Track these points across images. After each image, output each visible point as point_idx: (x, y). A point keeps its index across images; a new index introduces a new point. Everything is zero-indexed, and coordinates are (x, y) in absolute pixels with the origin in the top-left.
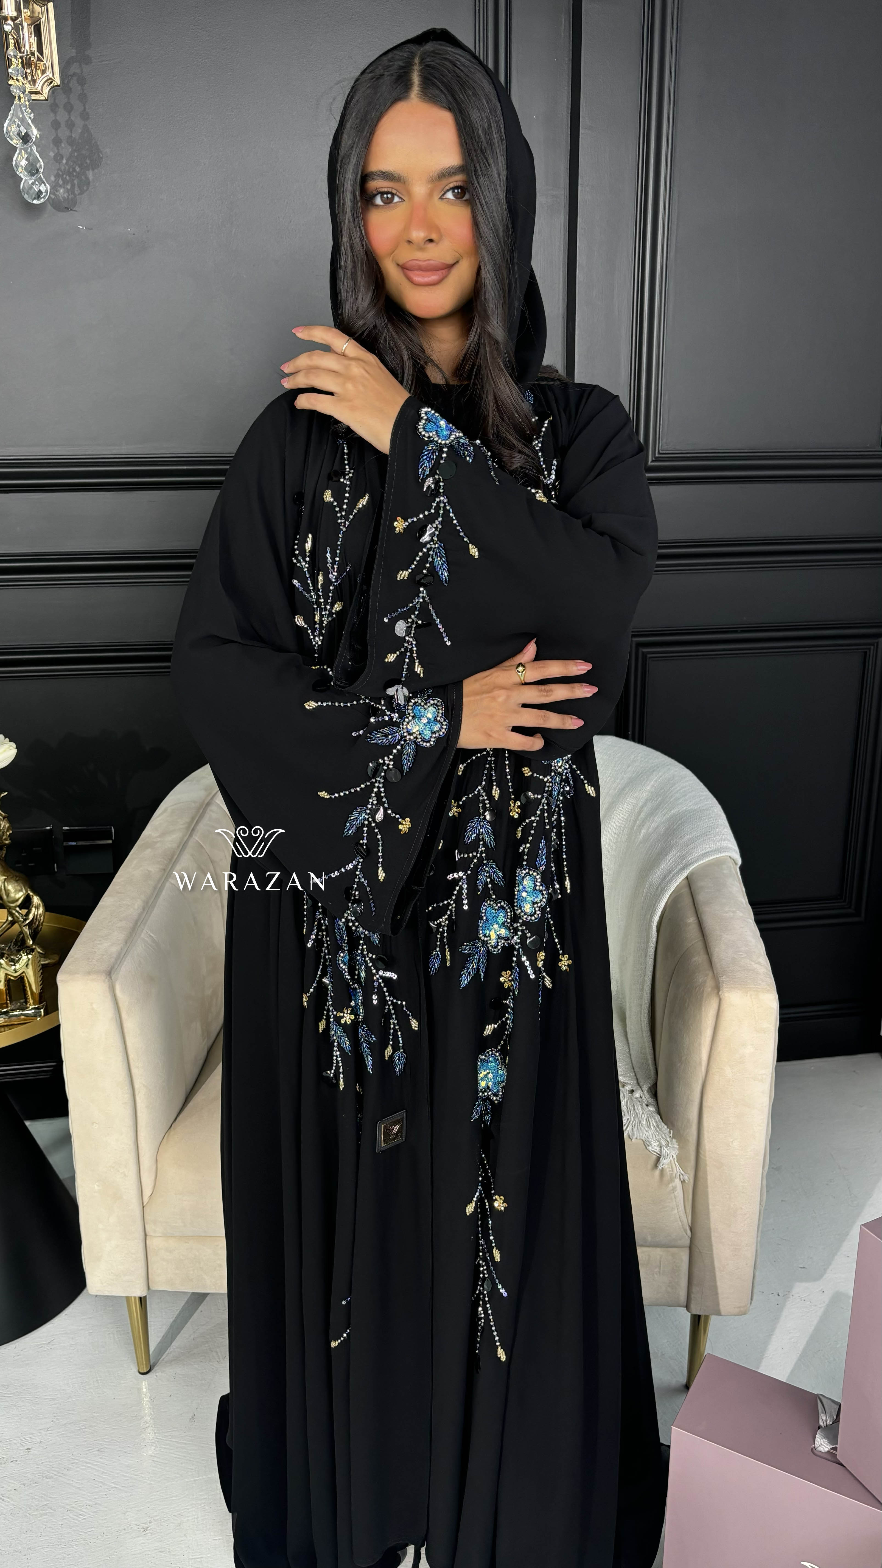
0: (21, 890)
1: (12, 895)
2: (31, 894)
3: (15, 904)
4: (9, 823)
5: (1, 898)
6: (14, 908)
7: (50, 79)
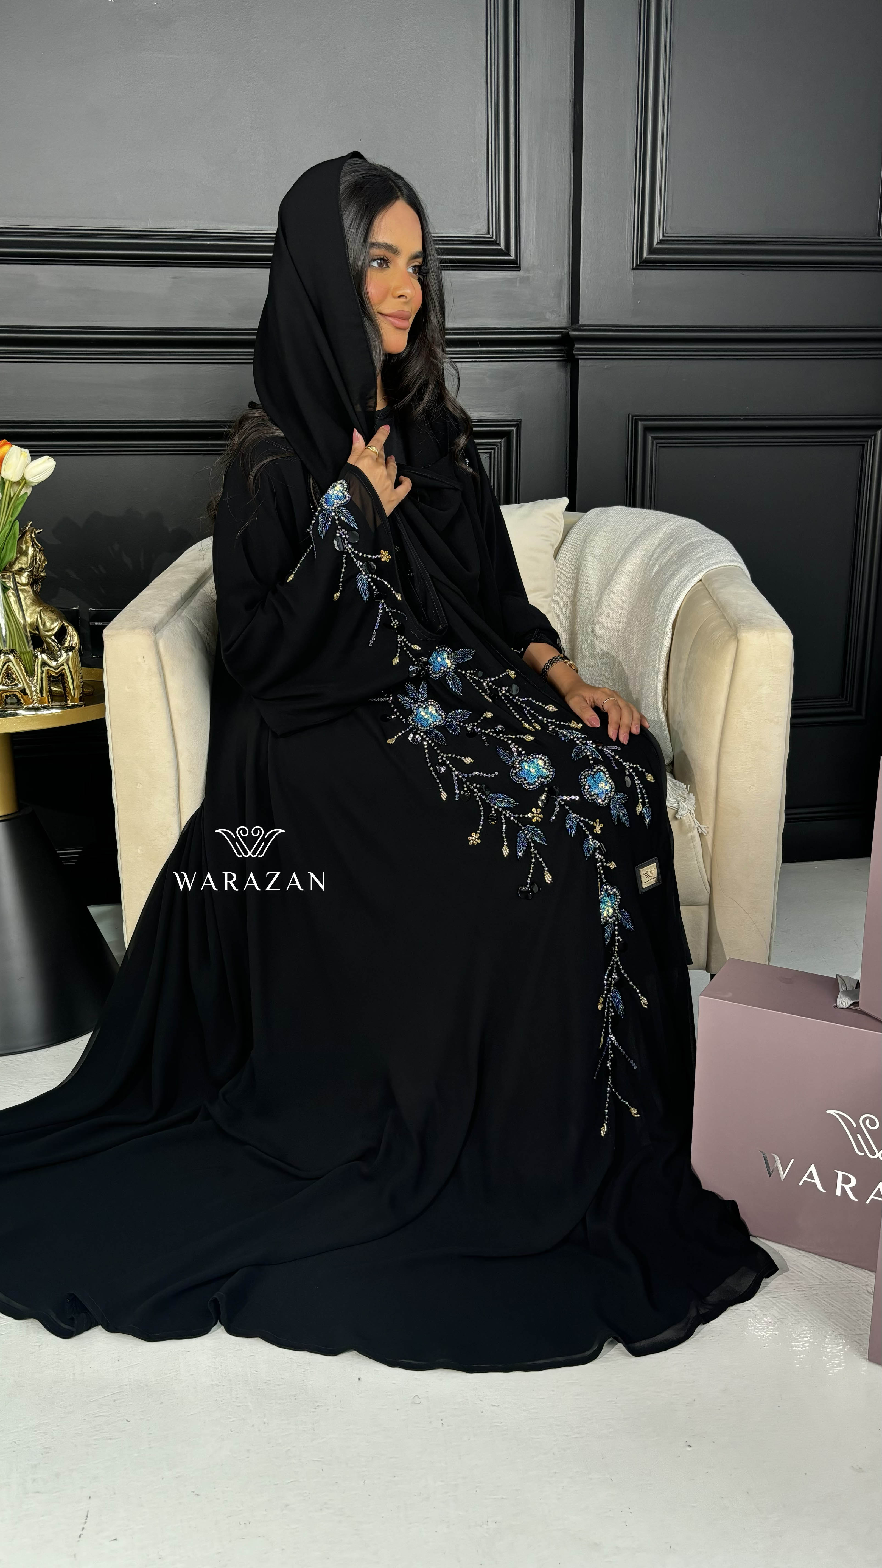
0: (56, 620)
1: (48, 624)
2: (66, 624)
3: (50, 633)
4: (45, 556)
5: (37, 628)
6: (49, 637)
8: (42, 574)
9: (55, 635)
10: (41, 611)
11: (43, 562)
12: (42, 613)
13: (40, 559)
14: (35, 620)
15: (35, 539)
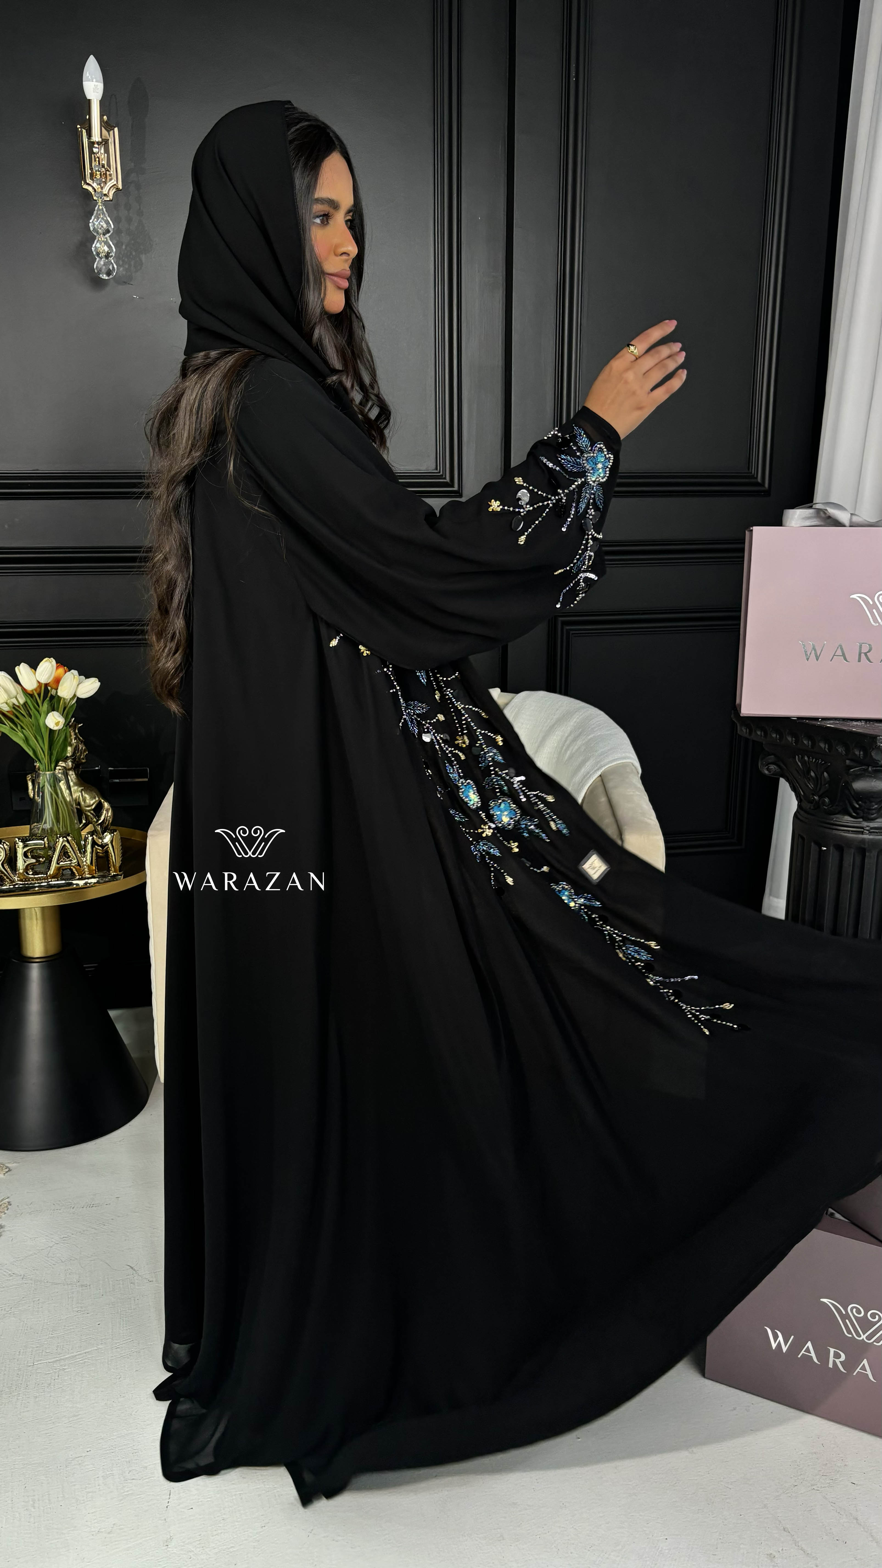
0: (95, 798)
1: (88, 801)
2: (102, 801)
3: (90, 808)
5: (79, 804)
6: (89, 811)
7: (115, 185)
8: (83, 761)
9: (93, 810)
11: (85, 751)
12: (83, 792)
14: (78, 798)
15: (78, 734)
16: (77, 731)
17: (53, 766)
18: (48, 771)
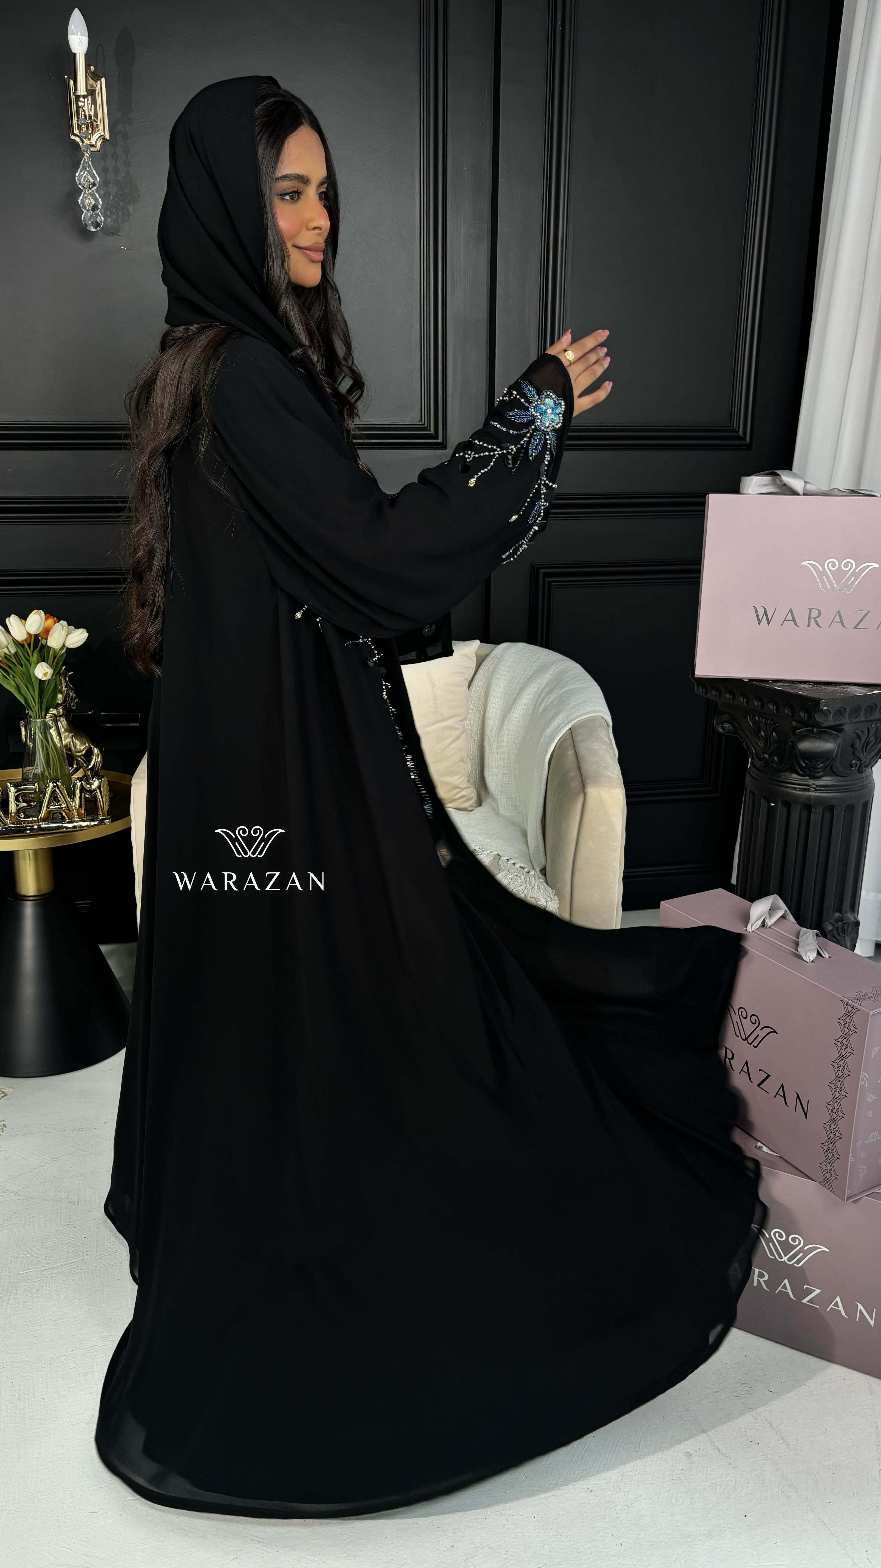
0: (85, 744)
1: (78, 747)
2: (92, 747)
3: (80, 754)
4: (76, 694)
5: (70, 749)
6: (80, 756)
7: (102, 135)
8: (74, 708)
9: (84, 755)
10: (73, 736)
11: (75, 699)
12: (74, 738)
13: (72, 696)
14: (69, 743)
15: (68, 682)
16: (67, 679)
17: (43, 713)
18: (39, 718)
